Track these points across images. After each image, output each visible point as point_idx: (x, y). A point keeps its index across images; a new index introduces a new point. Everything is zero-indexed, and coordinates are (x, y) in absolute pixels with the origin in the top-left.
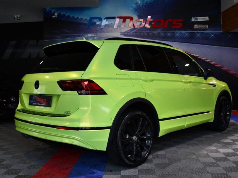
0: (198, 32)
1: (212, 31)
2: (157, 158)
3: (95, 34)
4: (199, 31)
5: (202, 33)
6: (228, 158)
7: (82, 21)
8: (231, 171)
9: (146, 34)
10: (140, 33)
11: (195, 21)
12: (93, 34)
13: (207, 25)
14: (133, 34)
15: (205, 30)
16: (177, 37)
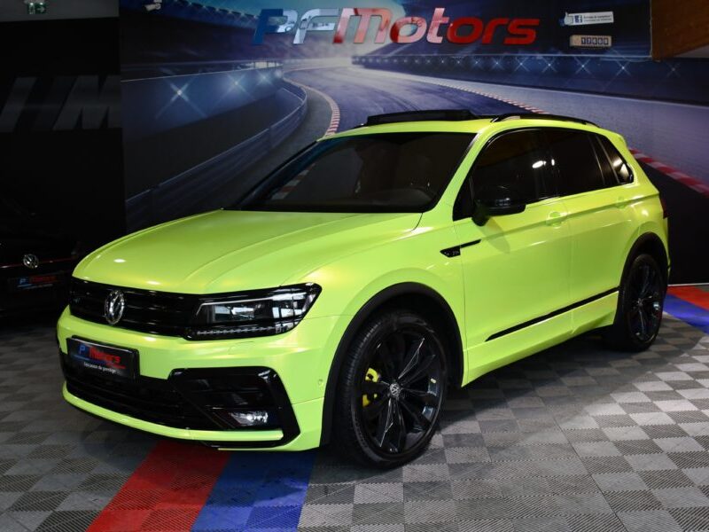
0: (583, 58)
1: (622, 54)
2: (459, 446)
3: (275, 62)
4: (586, 53)
5: (592, 58)
6: (656, 441)
7: (236, 23)
8: (662, 484)
9: (429, 61)
10: (412, 59)
11: (575, 24)
12: (272, 62)
13: (610, 38)
14: (391, 62)
15: (603, 50)
16: (520, 72)
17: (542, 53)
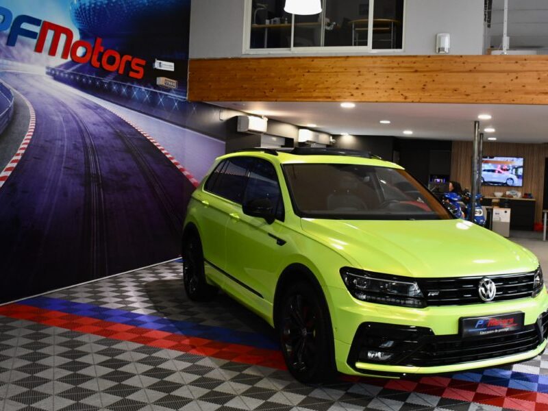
0: (162, 94)
1: (177, 94)
4: (163, 91)
5: (166, 95)
10: (82, 77)
11: (159, 68)
13: (175, 82)
14: (69, 78)
15: (169, 90)
16: (134, 100)
17: (145, 87)
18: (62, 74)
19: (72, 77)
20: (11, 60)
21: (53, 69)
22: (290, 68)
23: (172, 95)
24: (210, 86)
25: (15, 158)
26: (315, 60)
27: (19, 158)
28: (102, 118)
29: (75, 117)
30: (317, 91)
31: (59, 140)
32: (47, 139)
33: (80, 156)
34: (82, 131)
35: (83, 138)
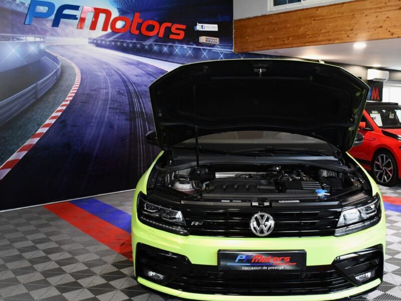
0: (205, 49)
1: (222, 48)
4: (206, 46)
5: (209, 50)
9: (131, 45)
10: (123, 42)
11: (201, 30)
12: (38, 37)
13: (218, 39)
14: (110, 44)
15: (213, 46)
16: (176, 55)
17: (187, 44)
18: (103, 42)
19: (113, 43)
20: (56, 37)
21: (94, 39)
22: (301, 19)
23: (218, 49)
24: (248, 39)
25: (64, 103)
26: (319, 9)
27: (68, 103)
28: (144, 71)
29: (118, 72)
30: (321, 35)
31: (103, 89)
32: (93, 89)
33: (125, 99)
34: (125, 82)
35: (127, 86)
